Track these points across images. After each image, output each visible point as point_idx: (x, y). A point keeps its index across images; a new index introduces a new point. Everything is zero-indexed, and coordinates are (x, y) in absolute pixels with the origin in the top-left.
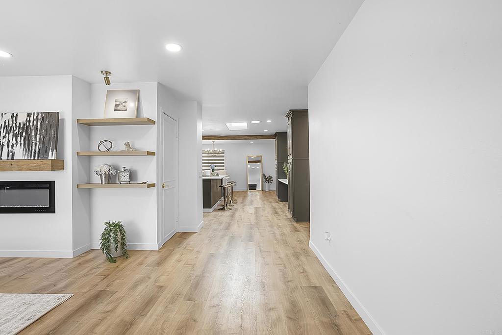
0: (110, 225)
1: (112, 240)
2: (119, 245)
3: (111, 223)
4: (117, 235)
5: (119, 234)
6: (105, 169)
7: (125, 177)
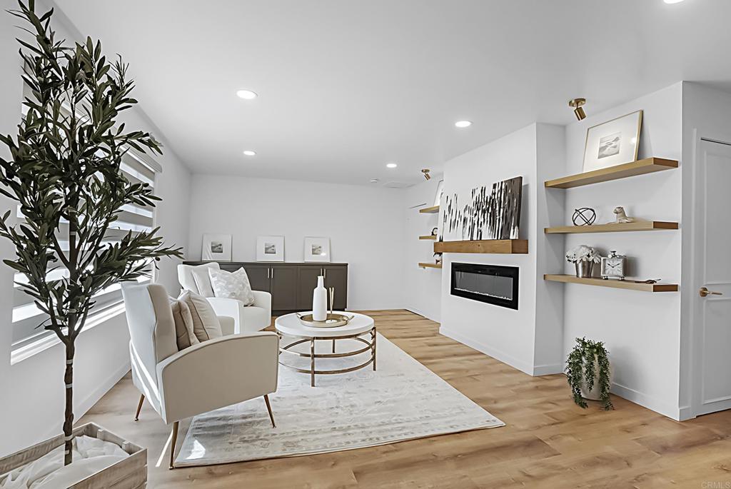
0: (584, 344)
1: (584, 370)
2: (596, 381)
3: (586, 341)
4: (592, 363)
5: (596, 363)
6: (582, 253)
7: (614, 269)
